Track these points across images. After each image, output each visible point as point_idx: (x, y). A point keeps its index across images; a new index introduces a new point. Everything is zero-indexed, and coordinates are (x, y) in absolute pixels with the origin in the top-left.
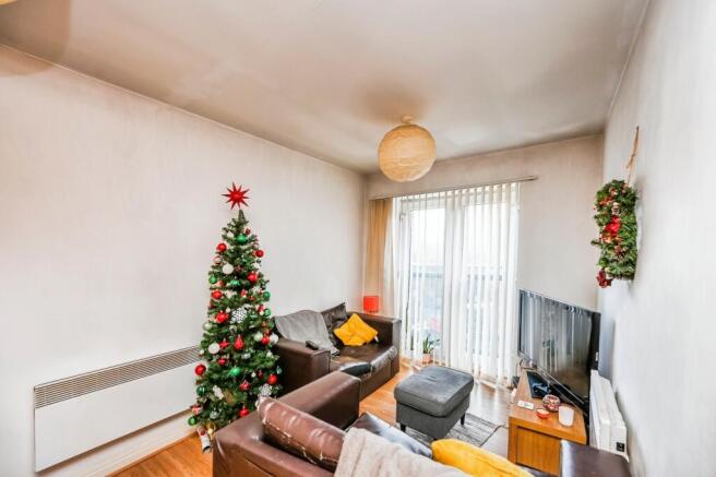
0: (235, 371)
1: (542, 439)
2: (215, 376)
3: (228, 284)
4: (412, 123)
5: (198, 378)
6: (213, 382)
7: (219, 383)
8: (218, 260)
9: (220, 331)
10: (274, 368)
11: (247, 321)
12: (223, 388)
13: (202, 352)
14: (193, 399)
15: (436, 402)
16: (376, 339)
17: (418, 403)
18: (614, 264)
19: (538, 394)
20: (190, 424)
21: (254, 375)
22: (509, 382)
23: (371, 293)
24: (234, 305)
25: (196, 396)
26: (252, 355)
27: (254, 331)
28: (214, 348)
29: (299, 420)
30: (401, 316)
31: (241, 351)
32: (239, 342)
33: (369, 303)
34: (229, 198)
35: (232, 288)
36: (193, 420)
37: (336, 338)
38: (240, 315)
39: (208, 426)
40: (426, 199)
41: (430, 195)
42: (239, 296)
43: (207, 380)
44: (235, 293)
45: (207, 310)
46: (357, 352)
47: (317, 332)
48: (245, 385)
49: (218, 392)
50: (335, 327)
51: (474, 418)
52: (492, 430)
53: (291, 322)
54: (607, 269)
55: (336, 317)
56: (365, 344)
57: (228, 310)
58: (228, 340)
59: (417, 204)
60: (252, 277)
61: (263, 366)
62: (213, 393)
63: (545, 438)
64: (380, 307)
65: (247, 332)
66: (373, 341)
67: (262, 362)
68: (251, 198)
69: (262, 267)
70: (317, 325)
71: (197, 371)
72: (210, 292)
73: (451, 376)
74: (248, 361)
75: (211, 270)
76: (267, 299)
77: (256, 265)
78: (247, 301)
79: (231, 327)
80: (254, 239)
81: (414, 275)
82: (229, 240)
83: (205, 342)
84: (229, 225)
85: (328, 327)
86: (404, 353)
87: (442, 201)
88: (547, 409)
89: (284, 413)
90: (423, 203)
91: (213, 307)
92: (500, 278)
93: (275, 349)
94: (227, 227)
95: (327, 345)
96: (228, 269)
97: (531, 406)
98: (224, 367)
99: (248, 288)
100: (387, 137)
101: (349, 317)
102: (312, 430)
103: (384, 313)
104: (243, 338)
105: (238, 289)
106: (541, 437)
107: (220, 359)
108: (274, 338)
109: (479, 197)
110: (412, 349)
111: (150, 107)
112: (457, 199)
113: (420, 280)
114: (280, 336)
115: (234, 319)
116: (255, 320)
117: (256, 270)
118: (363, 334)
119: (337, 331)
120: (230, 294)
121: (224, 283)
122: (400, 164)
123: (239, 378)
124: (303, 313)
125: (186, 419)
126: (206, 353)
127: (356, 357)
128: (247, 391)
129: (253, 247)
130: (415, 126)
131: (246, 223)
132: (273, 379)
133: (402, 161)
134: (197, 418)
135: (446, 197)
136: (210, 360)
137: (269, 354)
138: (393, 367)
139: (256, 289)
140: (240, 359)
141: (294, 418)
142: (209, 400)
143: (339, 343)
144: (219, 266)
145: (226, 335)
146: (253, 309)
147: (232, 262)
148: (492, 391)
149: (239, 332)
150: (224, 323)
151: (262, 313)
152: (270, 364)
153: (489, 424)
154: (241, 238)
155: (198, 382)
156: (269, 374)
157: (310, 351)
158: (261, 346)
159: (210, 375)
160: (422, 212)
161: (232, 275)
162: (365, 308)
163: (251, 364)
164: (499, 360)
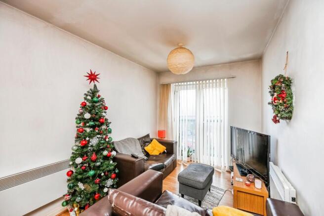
0: (92, 173)
1: (249, 196)
2: (79, 177)
3: (88, 124)
4: (183, 47)
5: (69, 178)
6: (77, 180)
7: (81, 180)
8: (81, 111)
9: (82, 151)
10: (114, 170)
11: (98, 145)
12: (84, 183)
13: (71, 163)
14: (65, 190)
15: (199, 182)
16: (165, 151)
17: (191, 183)
18: (283, 113)
19: (244, 174)
20: (63, 205)
21: (103, 174)
22: (227, 169)
23: (162, 129)
24: (91, 136)
25: (67, 189)
26: (102, 163)
27: (103, 149)
28: (79, 160)
29: (135, 203)
30: (176, 139)
31: (95, 161)
32: (94, 156)
33: (161, 133)
34: (88, 78)
35: (90, 127)
36: (65, 203)
37: (145, 151)
38: (94, 141)
39: (75, 205)
40: (187, 85)
41: (188, 83)
42: (94, 131)
43: (74, 179)
44: (92, 129)
45: (74, 139)
46: (157, 158)
47: (136, 149)
48: (97, 180)
49: (81, 186)
50: (144, 146)
51: (214, 187)
52: (223, 193)
53: (122, 144)
54: (279, 115)
55: (145, 141)
56: (160, 154)
57: (87, 139)
58: (87, 156)
59: (183, 87)
60: (101, 120)
61: (108, 169)
62: (78, 186)
63: (250, 195)
64: (166, 135)
65: (98, 151)
66: (164, 152)
67: (107, 167)
68: (101, 78)
69: (108, 115)
70: (136, 145)
71: (68, 174)
72: (76, 129)
73: (204, 168)
74: (99, 167)
75: (77, 116)
76: (110, 132)
77: (104, 114)
78: (98, 134)
79: (89, 148)
80: (102, 100)
81: (182, 121)
82: (88, 100)
83: (73, 157)
84: (88, 92)
85: (141, 146)
86: (179, 158)
87: (194, 86)
88: (249, 181)
89: (126, 199)
90: (185, 87)
91: (78, 137)
92: (221, 121)
93: (115, 159)
94: (87, 93)
95: (142, 156)
96: (87, 116)
97: (241, 180)
98: (85, 171)
99: (99, 126)
100: (171, 53)
101: (151, 141)
102: (144, 208)
103: (168, 138)
104: (96, 154)
105: (93, 127)
106: (248, 195)
107: (82, 166)
108: (114, 153)
109: (211, 85)
110: (182, 155)
111: (41, 24)
112: (201, 85)
113: (185, 122)
114: (117, 152)
115: (91, 144)
116: (103, 143)
117: (104, 116)
118: (159, 149)
119: (146, 148)
120: (88, 130)
121: (85, 124)
122: (178, 66)
123: (94, 176)
124: (128, 139)
125: (60, 203)
126: (74, 164)
127: (157, 161)
128: (99, 184)
129: (102, 104)
130: (185, 48)
131: (98, 91)
132: (113, 176)
133: (179, 64)
134: (67, 202)
135: (196, 84)
136: (76, 167)
137: (111, 162)
138: (174, 164)
139: (104, 127)
140: (94, 166)
141: (132, 202)
142: (75, 191)
143: (147, 154)
144: (82, 114)
145: (86, 153)
146: (102, 138)
147: (90, 112)
148: (220, 173)
149: (94, 150)
150: (85, 146)
151: (107, 140)
152: (112, 167)
153: (221, 190)
154: (95, 99)
155: (69, 180)
156: (111, 173)
157: (134, 159)
158: (106, 158)
159: (76, 176)
160: (185, 91)
161: (90, 119)
162: (159, 136)
163: (101, 168)
164: (222, 159)
